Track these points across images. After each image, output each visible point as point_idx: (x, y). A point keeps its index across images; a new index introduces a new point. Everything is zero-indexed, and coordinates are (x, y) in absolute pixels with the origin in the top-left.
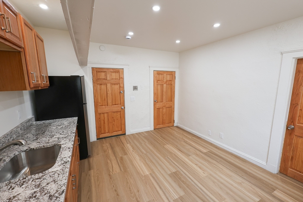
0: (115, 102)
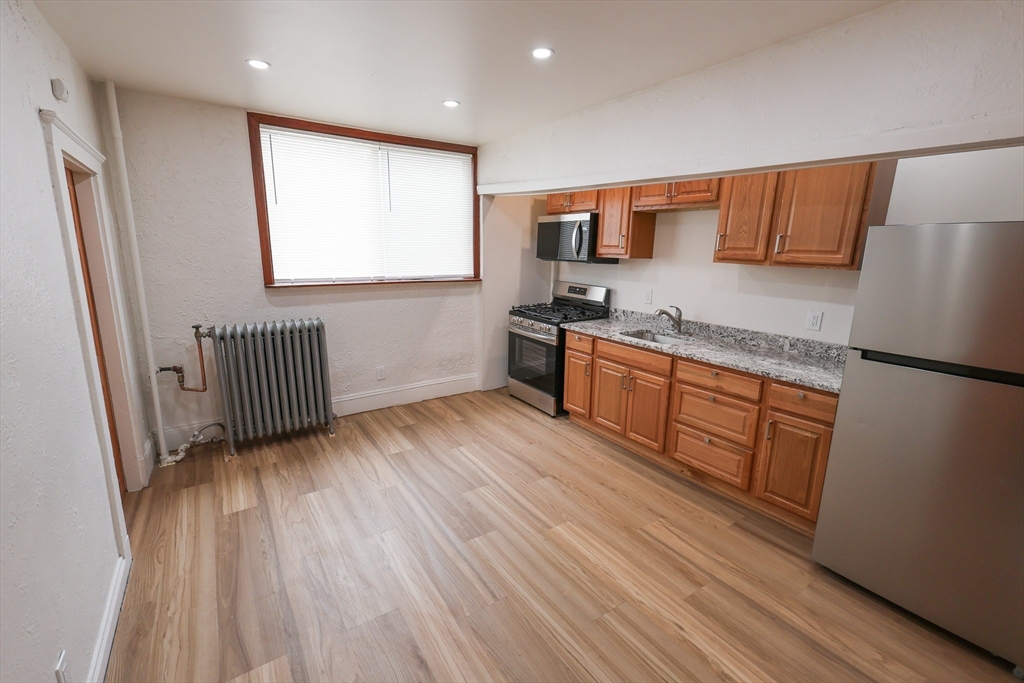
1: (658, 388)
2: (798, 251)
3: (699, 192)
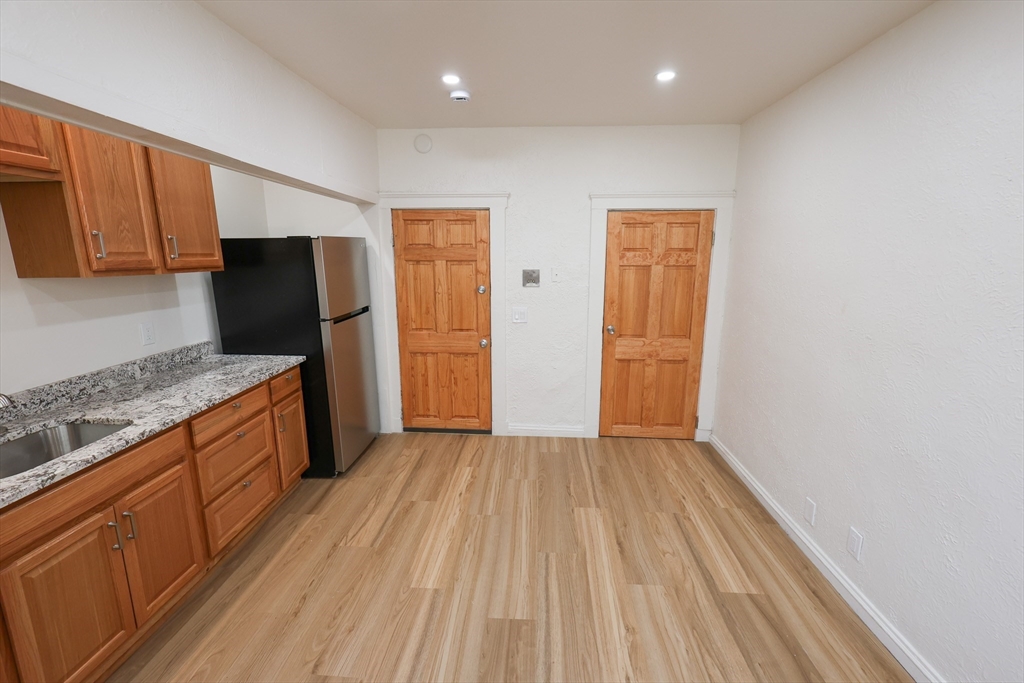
0: (461, 321)
2: (187, 255)
3: (19, 147)
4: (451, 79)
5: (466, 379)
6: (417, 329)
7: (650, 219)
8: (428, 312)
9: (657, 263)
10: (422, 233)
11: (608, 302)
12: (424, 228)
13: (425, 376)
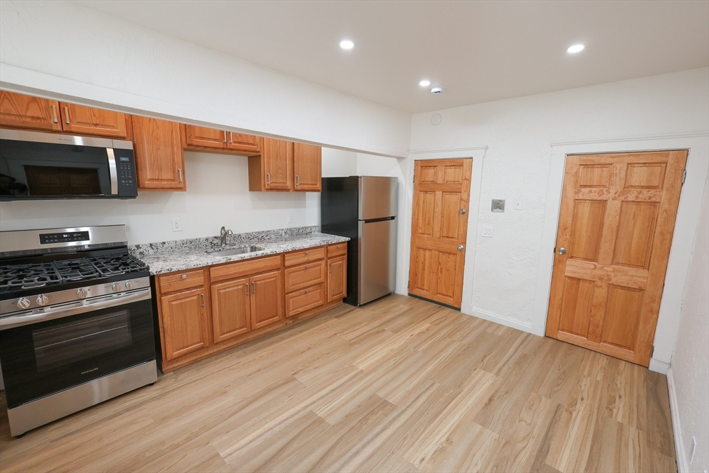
0: (448, 233)
1: (274, 279)
2: (304, 184)
3: (248, 144)
4: (425, 83)
5: (448, 270)
6: (422, 233)
7: (609, 160)
8: (429, 224)
9: (614, 199)
10: (430, 174)
11: (562, 228)
12: (431, 171)
13: (424, 263)
